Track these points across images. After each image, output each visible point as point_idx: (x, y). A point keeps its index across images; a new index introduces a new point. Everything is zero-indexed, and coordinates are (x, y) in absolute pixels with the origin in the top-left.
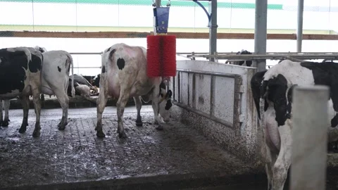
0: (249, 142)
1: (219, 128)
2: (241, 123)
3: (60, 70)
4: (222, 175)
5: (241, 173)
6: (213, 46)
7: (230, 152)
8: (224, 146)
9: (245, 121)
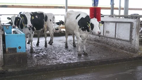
0: (136, 46)
1: (120, 42)
2: (133, 39)
3: (51, 21)
4: (130, 57)
5: (136, 57)
6: (112, 12)
7: (126, 50)
8: (122, 48)
9: (135, 39)
